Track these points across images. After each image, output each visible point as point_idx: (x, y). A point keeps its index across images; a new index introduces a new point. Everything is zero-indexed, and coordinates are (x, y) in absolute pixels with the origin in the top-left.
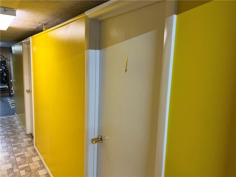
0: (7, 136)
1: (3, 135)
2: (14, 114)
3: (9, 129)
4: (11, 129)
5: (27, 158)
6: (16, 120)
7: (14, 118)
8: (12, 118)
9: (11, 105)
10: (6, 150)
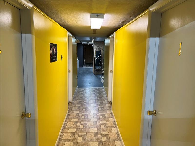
0: (97, 100)
1: (95, 99)
2: (103, 87)
3: (98, 96)
4: (99, 96)
5: (106, 117)
6: (104, 91)
7: (102, 89)
8: (101, 89)
9: (102, 81)
10: (95, 109)
